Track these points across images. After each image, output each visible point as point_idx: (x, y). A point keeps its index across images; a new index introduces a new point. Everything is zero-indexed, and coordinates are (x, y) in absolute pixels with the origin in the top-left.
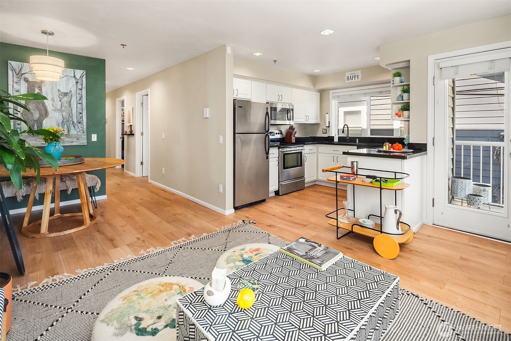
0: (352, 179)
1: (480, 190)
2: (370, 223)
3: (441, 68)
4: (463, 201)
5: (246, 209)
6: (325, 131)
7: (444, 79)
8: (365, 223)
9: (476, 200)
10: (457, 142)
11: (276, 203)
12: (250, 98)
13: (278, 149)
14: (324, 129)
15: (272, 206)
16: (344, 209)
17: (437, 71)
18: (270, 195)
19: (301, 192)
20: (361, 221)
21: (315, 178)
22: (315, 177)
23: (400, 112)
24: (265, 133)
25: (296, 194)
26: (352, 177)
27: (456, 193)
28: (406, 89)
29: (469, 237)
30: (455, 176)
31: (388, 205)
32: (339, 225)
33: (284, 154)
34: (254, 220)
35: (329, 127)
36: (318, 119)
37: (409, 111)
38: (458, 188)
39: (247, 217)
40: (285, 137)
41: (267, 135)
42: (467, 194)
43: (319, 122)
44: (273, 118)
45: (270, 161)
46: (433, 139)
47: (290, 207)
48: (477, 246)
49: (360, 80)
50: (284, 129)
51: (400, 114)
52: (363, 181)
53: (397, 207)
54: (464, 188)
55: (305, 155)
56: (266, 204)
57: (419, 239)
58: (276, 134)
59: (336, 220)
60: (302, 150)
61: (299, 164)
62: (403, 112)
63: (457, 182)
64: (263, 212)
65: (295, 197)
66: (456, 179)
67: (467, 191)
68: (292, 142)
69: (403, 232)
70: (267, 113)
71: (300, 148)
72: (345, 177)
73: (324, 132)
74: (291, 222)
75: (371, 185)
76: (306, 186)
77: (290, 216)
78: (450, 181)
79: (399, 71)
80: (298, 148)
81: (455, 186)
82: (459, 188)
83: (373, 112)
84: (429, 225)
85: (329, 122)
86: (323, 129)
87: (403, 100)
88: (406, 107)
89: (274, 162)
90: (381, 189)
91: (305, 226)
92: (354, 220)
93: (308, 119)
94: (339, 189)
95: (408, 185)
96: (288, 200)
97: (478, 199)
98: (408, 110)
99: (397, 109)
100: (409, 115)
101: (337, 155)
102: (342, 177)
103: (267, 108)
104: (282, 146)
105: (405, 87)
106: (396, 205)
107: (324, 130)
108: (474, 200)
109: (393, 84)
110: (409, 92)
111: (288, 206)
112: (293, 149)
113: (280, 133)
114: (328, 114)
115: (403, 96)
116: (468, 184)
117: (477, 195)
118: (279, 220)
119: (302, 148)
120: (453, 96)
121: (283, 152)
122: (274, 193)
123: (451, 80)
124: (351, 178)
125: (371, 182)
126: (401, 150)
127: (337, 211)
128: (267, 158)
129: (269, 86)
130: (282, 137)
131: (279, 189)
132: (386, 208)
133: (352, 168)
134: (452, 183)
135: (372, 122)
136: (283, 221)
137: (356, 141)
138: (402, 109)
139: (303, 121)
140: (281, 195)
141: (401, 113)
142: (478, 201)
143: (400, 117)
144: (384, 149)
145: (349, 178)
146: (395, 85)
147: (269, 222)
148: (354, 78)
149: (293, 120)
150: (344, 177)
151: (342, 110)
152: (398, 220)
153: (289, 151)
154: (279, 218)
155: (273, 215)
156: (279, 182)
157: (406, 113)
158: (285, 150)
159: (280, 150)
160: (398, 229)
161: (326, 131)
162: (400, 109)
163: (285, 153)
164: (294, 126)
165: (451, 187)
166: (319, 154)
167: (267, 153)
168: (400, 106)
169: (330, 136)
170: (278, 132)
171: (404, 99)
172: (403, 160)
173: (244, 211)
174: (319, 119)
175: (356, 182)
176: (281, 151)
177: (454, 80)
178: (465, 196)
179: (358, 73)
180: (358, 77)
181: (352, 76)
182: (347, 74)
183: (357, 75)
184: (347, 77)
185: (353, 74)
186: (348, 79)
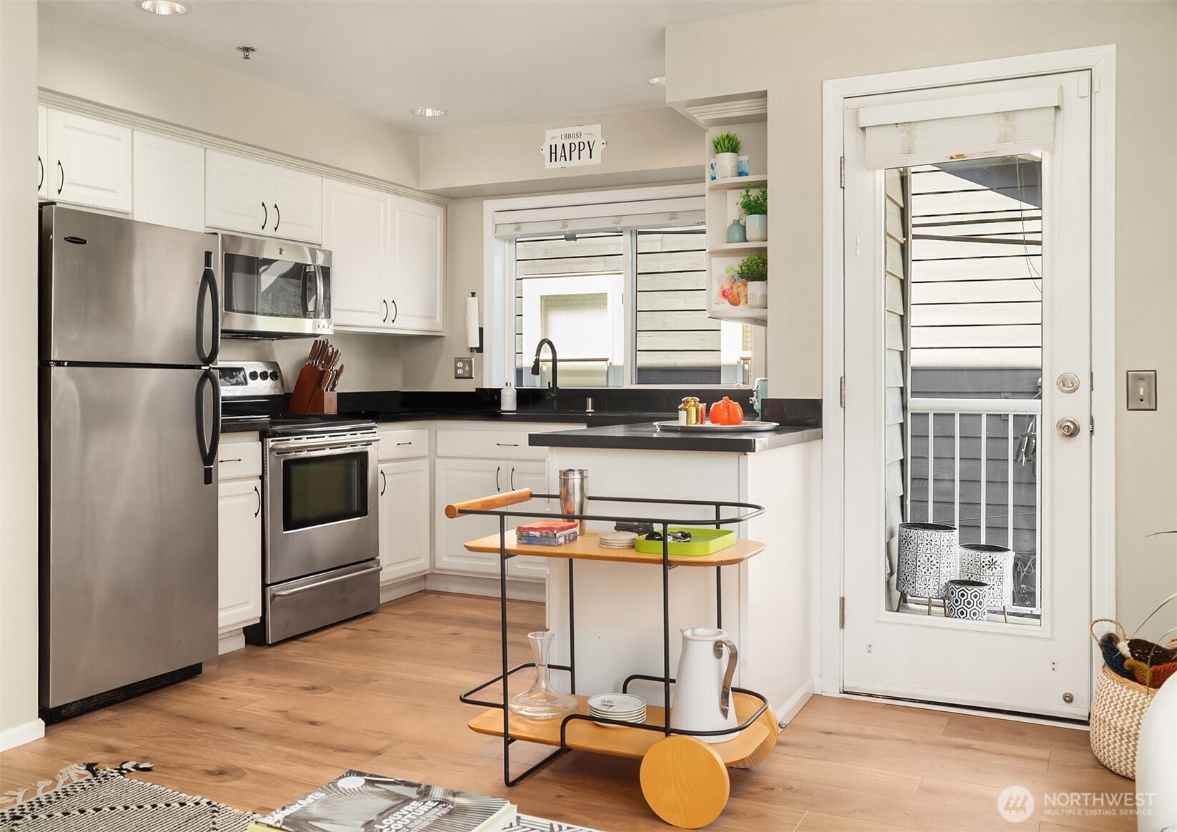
0: (562, 540)
1: (979, 564)
2: (628, 707)
3: (863, 129)
4: (933, 608)
5: (106, 714)
6: (463, 368)
7: (871, 168)
8: (610, 710)
9: (969, 599)
10: (916, 404)
11: (251, 676)
12: (128, 209)
13: (261, 440)
14: (460, 360)
15: (228, 692)
16: (533, 665)
17: (852, 135)
18: (225, 648)
19: (363, 625)
20: (595, 702)
21: (421, 564)
22: (423, 561)
23: (735, 286)
24: (199, 367)
25: (339, 633)
26: (563, 529)
27: (911, 582)
28: (755, 201)
29: (946, 720)
30: (909, 521)
31: (693, 629)
32: (515, 729)
33: (288, 465)
34: (145, 759)
35: (480, 350)
36: (434, 318)
37: (764, 282)
38: (918, 564)
39: (110, 750)
40: (292, 392)
41: (207, 375)
42: (943, 581)
43: (440, 328)
44: (238, 302)
45: (219, 495)
46: (842, 381)
47: (314, 688)
48: (970, 745)
49: (600, 162)
50: (289, 357)
51: (735, 291)
52: (603, 543)
53: (721, 633)
54: (934, 562)
55: (381, 466)
56: (205, 687)
57: (796, 745)
58: (254, 376)
59: (502, 710)
60: (369, 443)
61: (356, 508)
62: (746, 285)
63: (915, 541)
64: (186, 718)
65: (337, 646)
66: (914, 533)
67: (944, 570)
68: (326, 412)
69: (742, 724)
70: (208, 277)
71: (359, 436)
72: (537, 534)
73: (460, 372)
74: (316, 744)
75: (631, 554)
76: (384, 598)
77: (313, 723)
78: (896, 540)
79: (732, 130)
80: (348, 438)
81: (910, 557)
82: (922, 561)
83: (645, 302)
84: (829, 695)
85: (481, 330)
86: (456, 361)
87: (746, 241)
88: (757, 266)
89: (242, 500)
90: (666, 563)
91: (377, 753)
92: (571, 704)
93: (391, 316)
94: (511, 600)
95: (758, 547)
96: (307, 662)
97: (976, 596)
98: (762, 276)
99: (726, 275)
100: (766, 295)
101: (512, 464)
102: (523, 535)
103: (208, 254)
104: (278, 428)
105: (754, 193)
106: (719, 626)
107: (460, 364)
108: (963, 599)
109: (714, 178)
110: (765, 212)
111: (306, 683)
112: (327, 439)
113: (269, 372)
114: (475, 299)
115: (744, 227)
116: (945, 546)
117: (973, 582)
118: (262, 745)
119: (368, 437)
120: (902, 240)
121: (281, 452)
122: (243, 637)
123: (897, 175)
124: (558, 535)
125: (633, 546)
126: (737, 424)
127: (505, 677)
128: (209, 477)
129: (222, 161)
130: (278, 393)
131: (263, 618)
132: (685, 639)
133: (564, 497)
134: (899, 548)
135: (644, 341)
136: (279, 748)
137: (586, 407)
138: (743, 273)
139: (373, 323)
140: (273, 645)
141: (741, 289)
142: (975, 600)
143: (735, 303)
144: (682, 422)
145: (551, 535)
146: (719, 181)
147: (217, 756)
148: (575, 154)
149: (328, 315)
150: (531, 533)
151: (535, 289)
152: (725, 682)
153: (310, 448)
154: (265, 736)
155: (237, 728)
156: (264, 586)
157: (755, 287)
158: (293, 442)
159: (270, 443)
160: (725, 713)
161: (470, 367)
162: (736, 276)
163: (292, 455)
164: (334, 345)
165: (899, 561)
166: (438, 461)
167: (209, 457)
168: (736, 263)
169: (485, 387)
170: (259, 367)
171: (748, 239)
172: (742, 457)
173: (95, 724)
174: (438, 319)
175: (578, 548)
176: (272, 449)
177: (905, 174)
178: (937, 587)
179: (592, 133)
180: (591, 151)
181: (570, 144)
182: (549, 134)
183: (588, 142)
184: (551, 146)
185: (573, 136)
186: (553, 155)
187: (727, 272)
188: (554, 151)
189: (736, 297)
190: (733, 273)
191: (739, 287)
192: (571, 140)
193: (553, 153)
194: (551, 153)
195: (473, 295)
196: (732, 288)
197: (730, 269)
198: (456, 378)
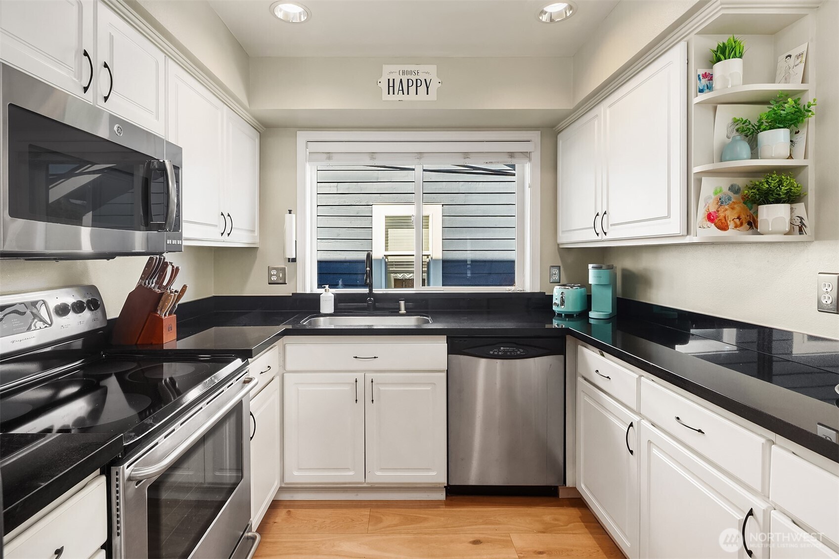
6: (277, 276)
14: (275, 269)
23: (722, 209)
35: (295, 260)
36: (254, 231)
43: (257, 240)
49: (436, 99)
51: (721, 215)
55: (251, 407)
58: (62, 309)
73: (274, 278)
86: (270, 269)
93: (228, 231)
101: (371, 376)
107: (274, 272)
114: (293, 215)
148: (412, 89)
161: (284, 274)
166: (286, 376)
168: (725, 184)
169: (298, 292)
170: (71, 297)
174: (257, 233)
179: (428, 72)
180: (428, 88)
181: (408, 80)
182: (387, 69)
183: (425, 80)
184: (389, 80)
185: (410, 73)
186: (391, 89)
187: (715, 193)
188: (391, 85)
189: (724, 221)
190: (719, 195)
191: (726, 210)
192: (409, 77)
193: (391, 86)
194: (389, 87)
195: (290, 212)
196: (718, 211)
197: (718, 190)
198: (269, 284)
